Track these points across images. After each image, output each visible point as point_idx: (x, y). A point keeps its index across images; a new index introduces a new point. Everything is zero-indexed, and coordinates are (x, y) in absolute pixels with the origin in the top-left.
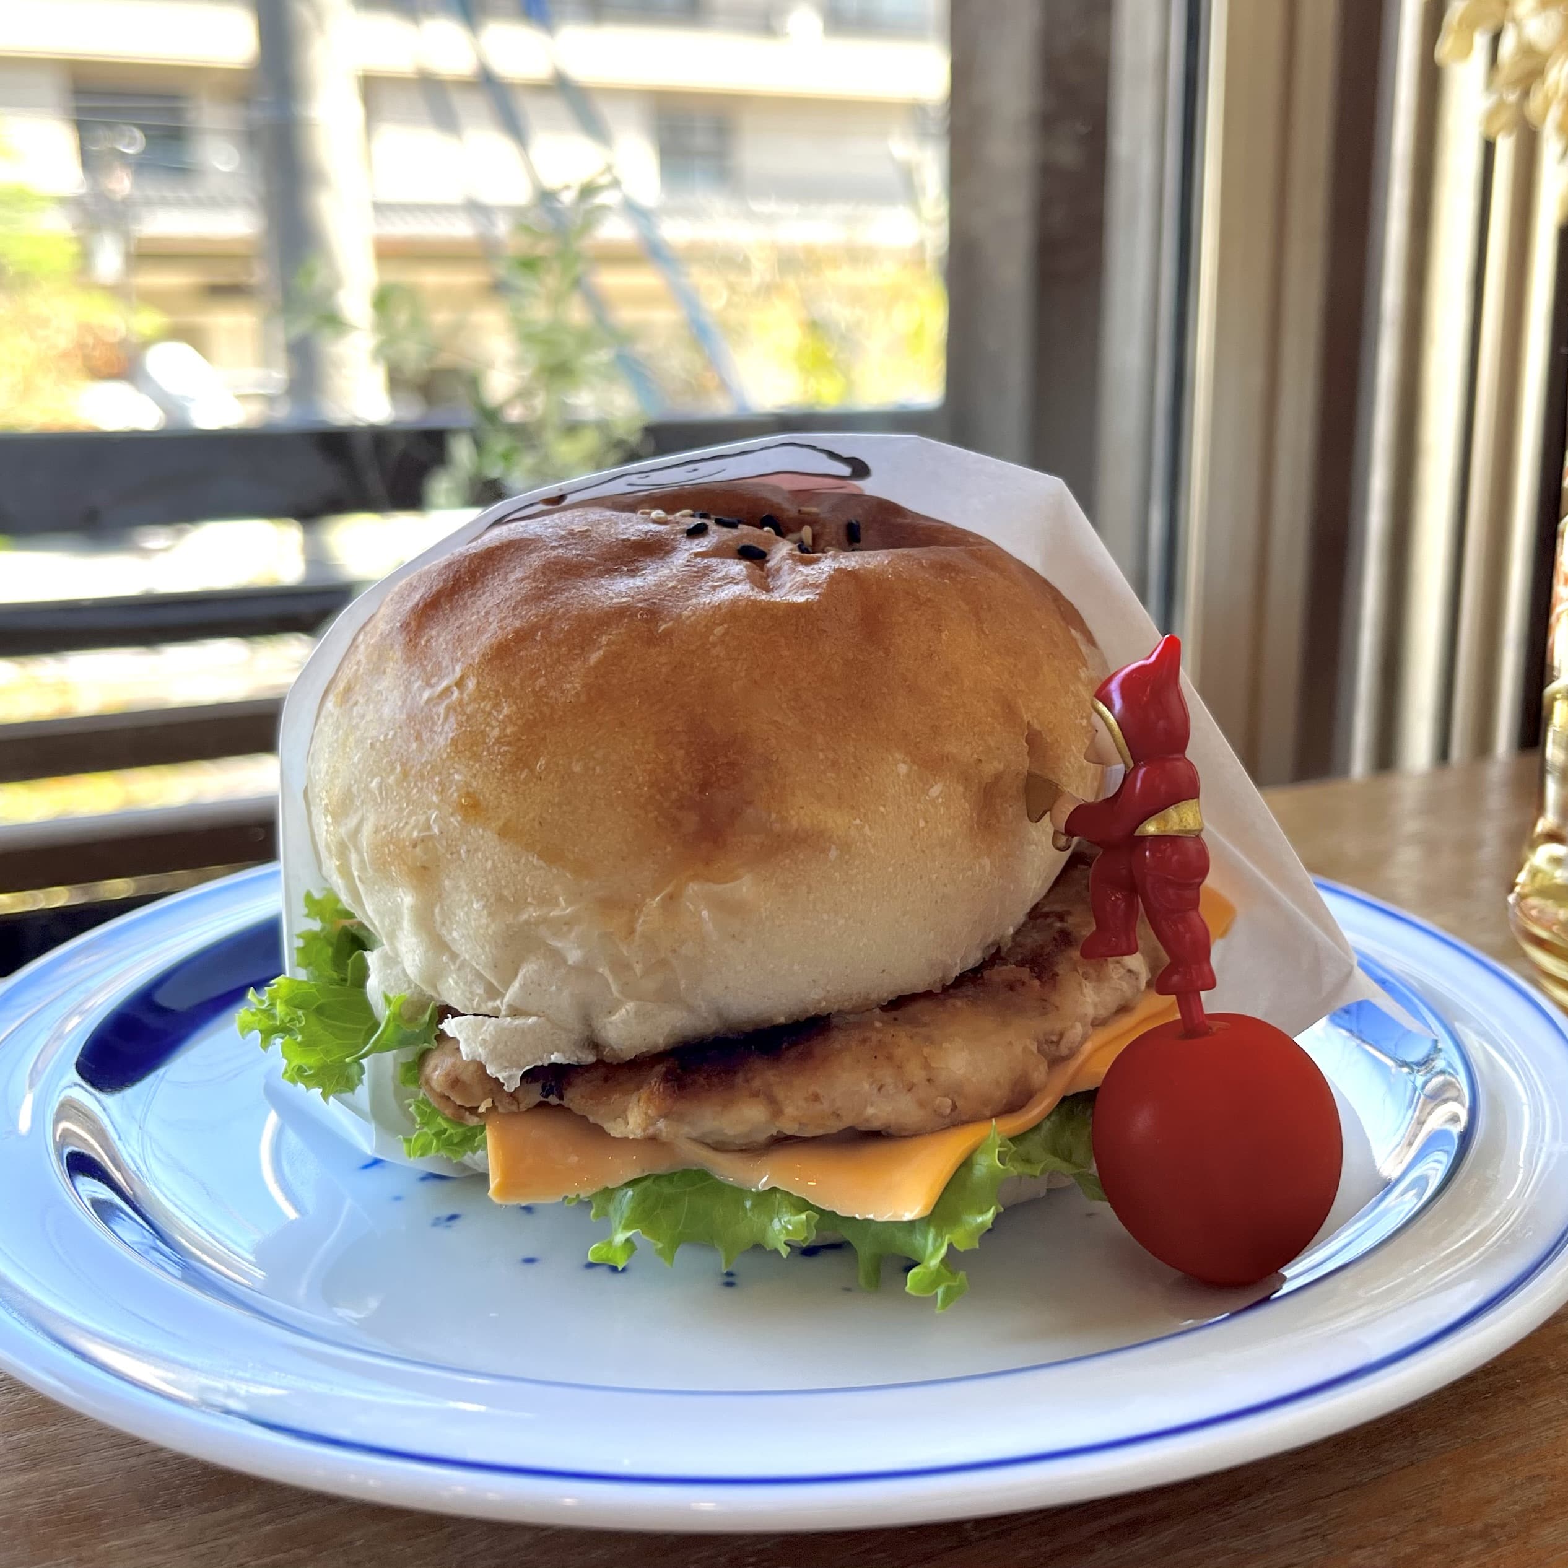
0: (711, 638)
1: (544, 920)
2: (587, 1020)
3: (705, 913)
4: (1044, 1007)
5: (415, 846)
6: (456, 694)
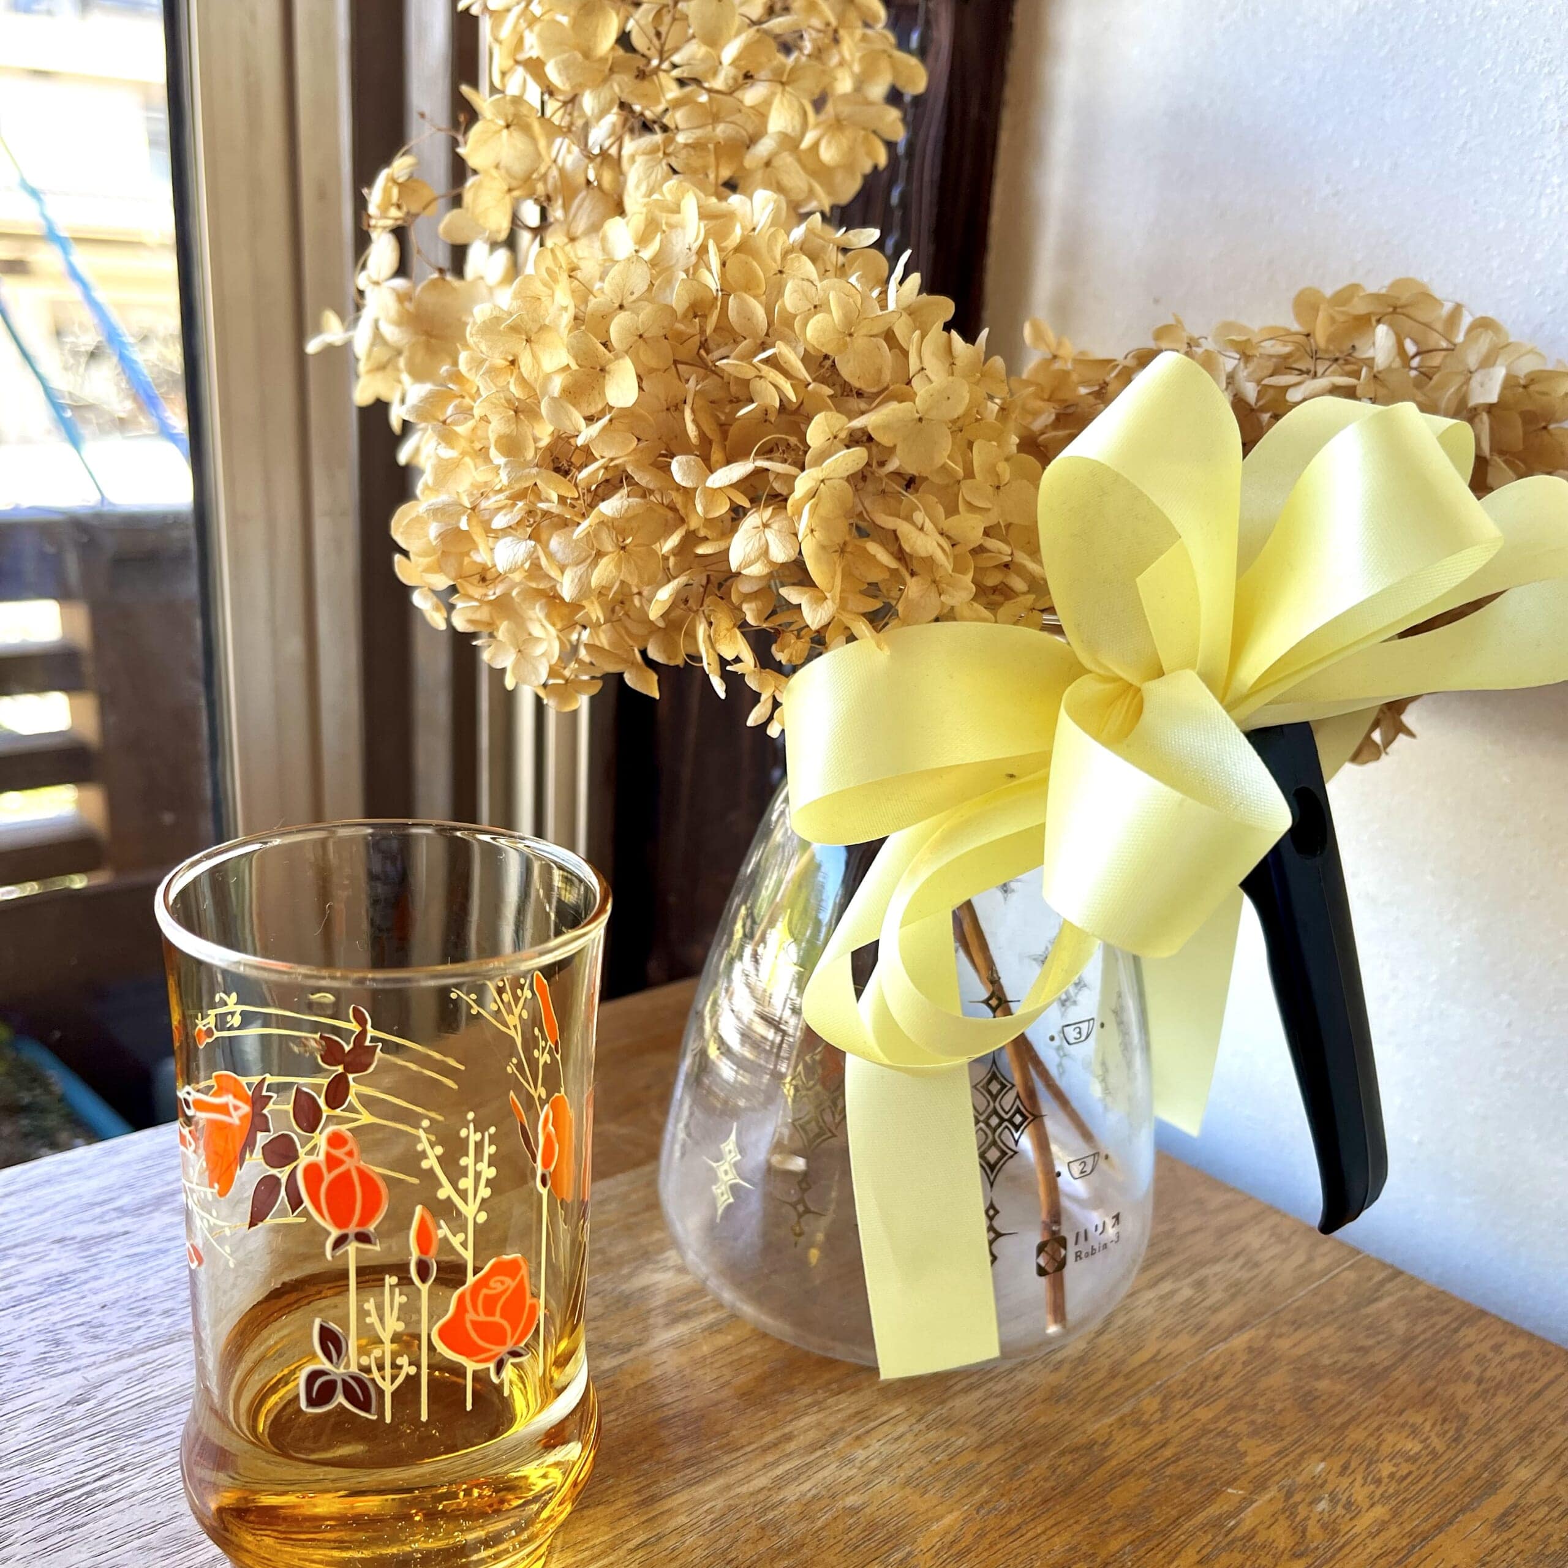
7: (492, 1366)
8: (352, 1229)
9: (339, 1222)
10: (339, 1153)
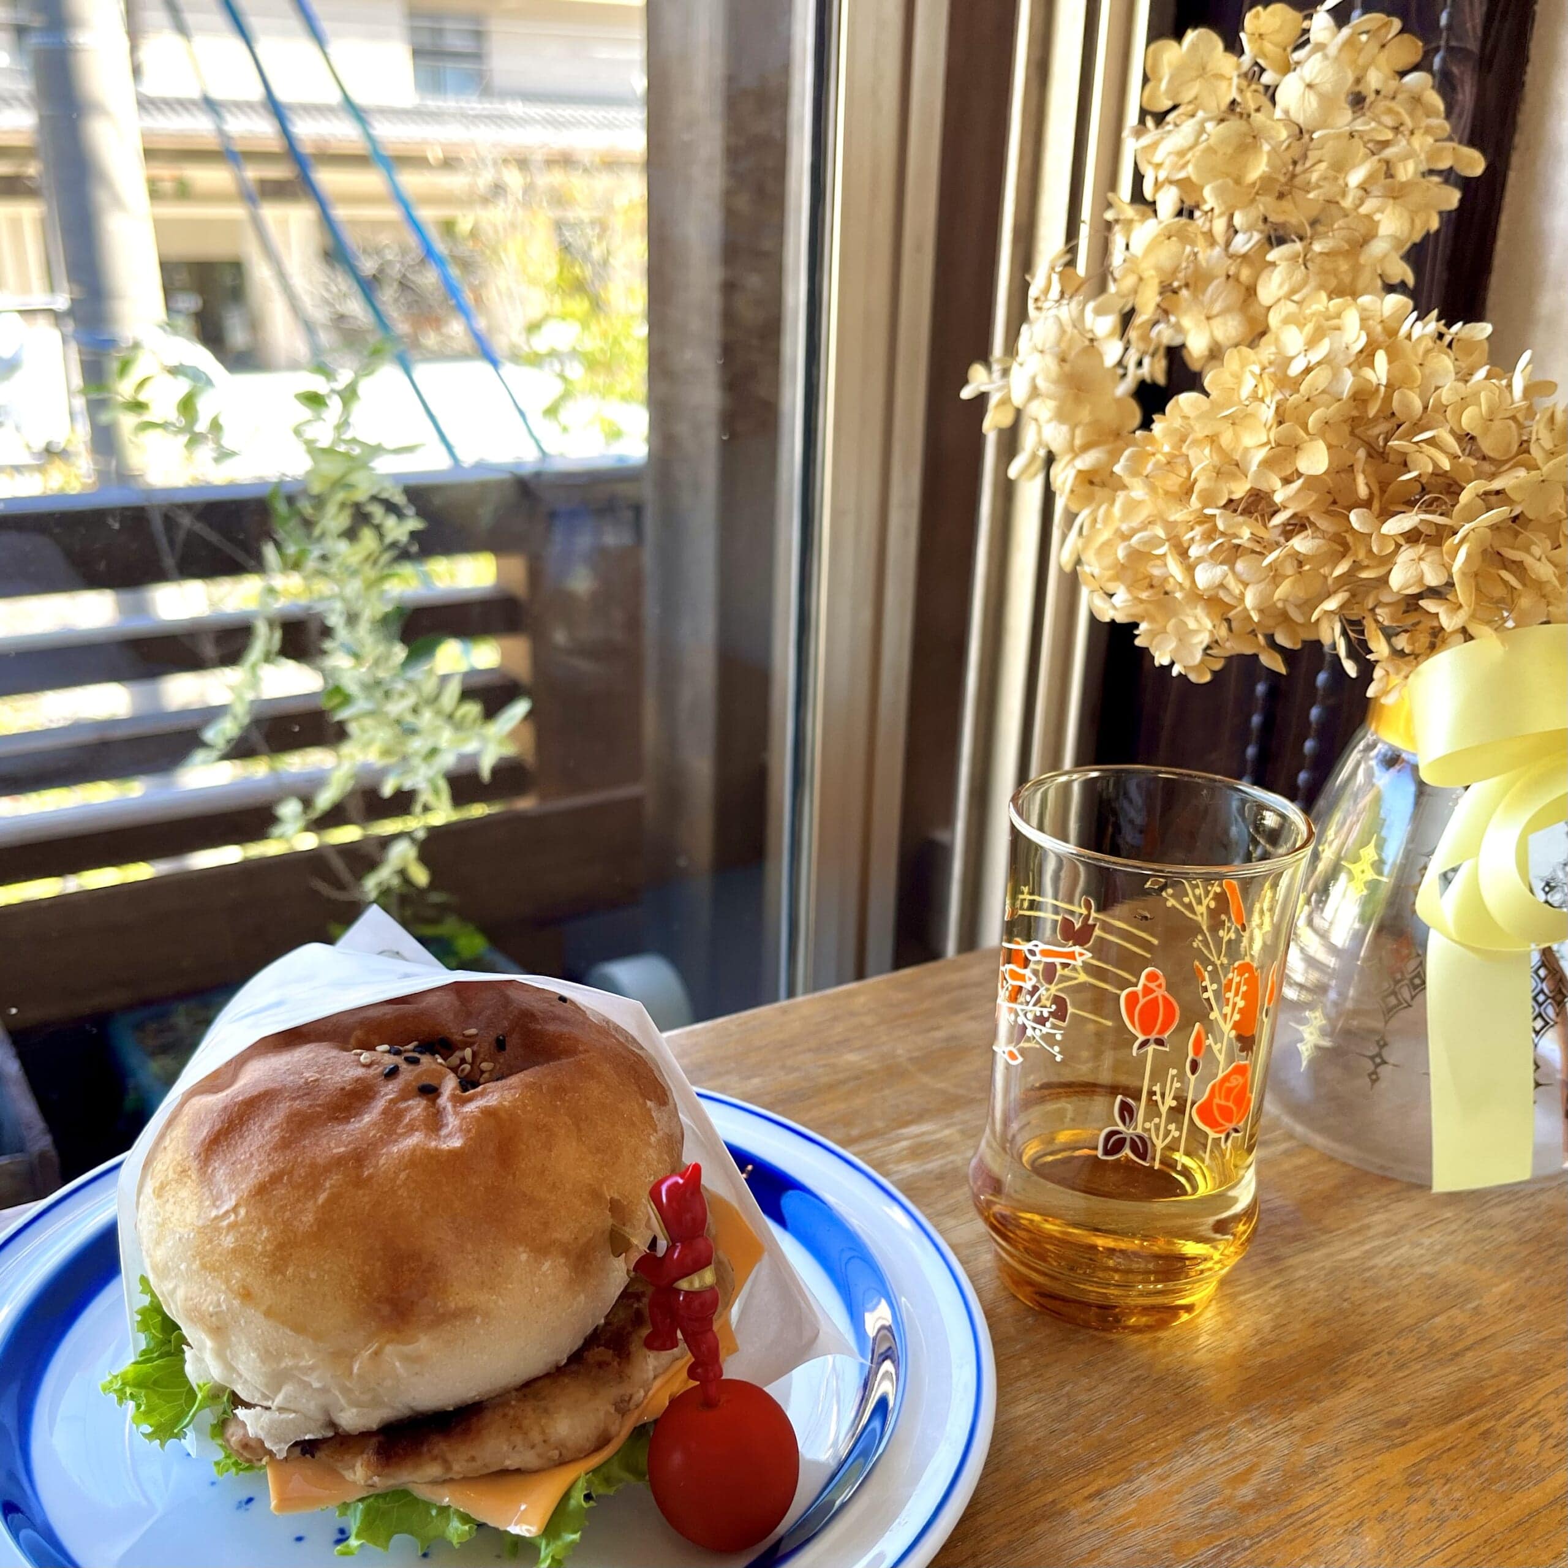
0: (398, 1182)
1: (297, 1367)
2: (327, 1412)
3: (397, 1364)
4: (622, 1377)
5: (211, 1316)
6: (233, 1217)
7: (1223, 1136)
8: (1154, 1036)
9: (1146, 1030)
10: (1152, 985)
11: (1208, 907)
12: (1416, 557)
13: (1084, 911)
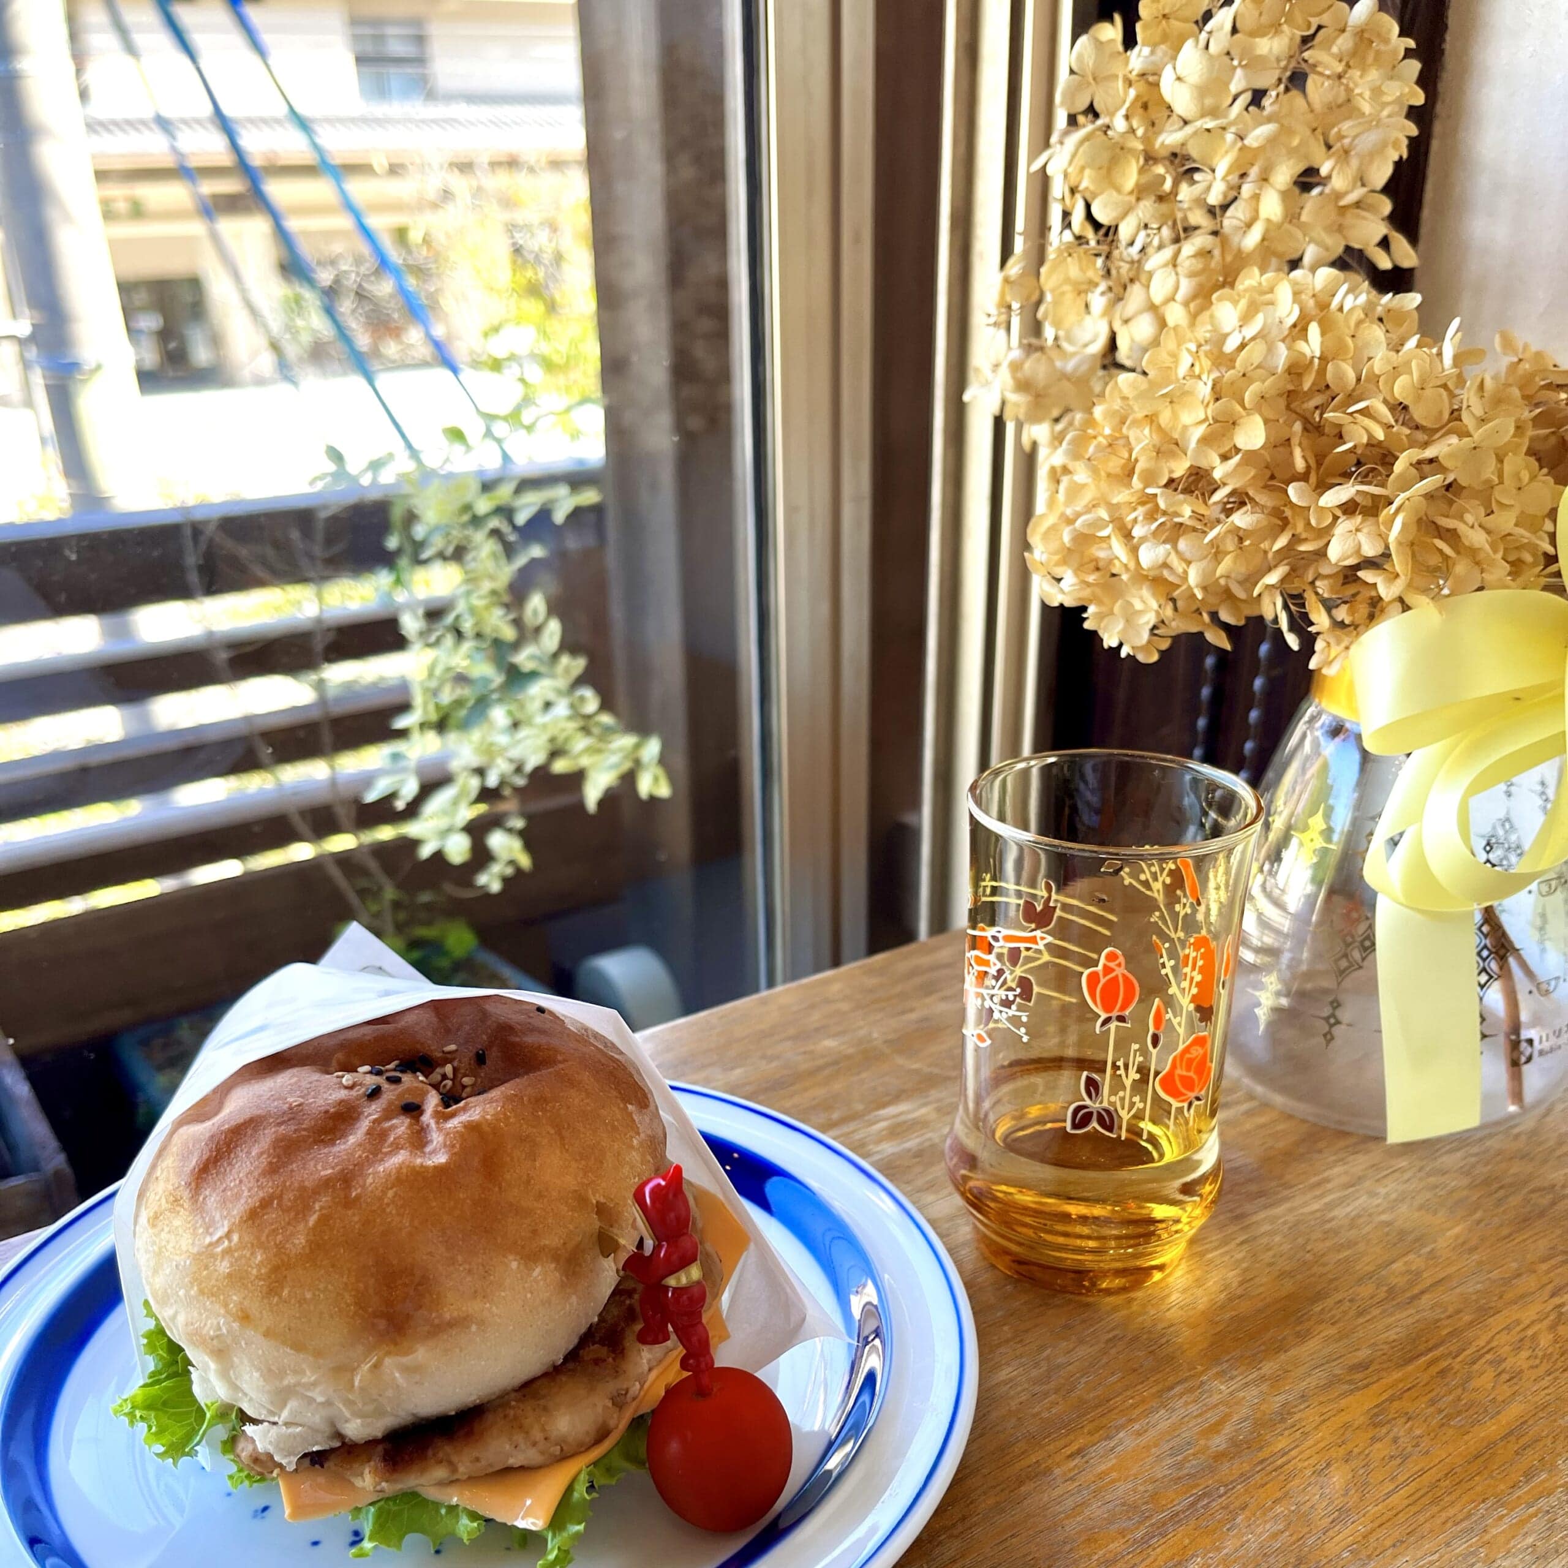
0: (386, 1201)
1: (298, 1384)
2: (333, 1424)
3: (397, 1375)
4: (617, 1373)
5: (212, 1340)
6: (226, 1243)
7: (1186, 1105)
8: (1115, 1014)
9: (1108, 1008)
10: (1112, 965)
11: (1164, 882)
12: (1354, 529)
13: (1045, 894)
